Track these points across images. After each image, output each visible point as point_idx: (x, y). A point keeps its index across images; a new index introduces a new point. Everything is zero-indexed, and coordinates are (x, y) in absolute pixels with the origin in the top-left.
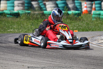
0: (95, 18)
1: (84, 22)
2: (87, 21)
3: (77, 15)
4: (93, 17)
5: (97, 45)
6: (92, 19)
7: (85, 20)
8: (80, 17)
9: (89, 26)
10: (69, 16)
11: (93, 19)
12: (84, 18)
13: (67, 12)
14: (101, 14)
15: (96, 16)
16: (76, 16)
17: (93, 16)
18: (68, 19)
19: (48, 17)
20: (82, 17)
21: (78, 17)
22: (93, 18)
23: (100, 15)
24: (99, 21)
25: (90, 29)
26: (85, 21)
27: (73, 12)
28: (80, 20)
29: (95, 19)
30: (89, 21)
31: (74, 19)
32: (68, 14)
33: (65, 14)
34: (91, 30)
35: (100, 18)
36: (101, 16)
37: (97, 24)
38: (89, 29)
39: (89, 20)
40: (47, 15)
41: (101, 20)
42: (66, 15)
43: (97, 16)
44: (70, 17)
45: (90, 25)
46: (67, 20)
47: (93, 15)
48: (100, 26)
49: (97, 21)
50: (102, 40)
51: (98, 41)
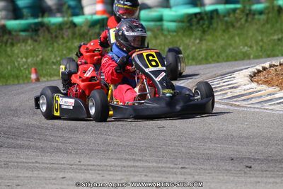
0: (149, 29)
3: (98, 26)
10: (77, 29)
13: (71, 19)
14: (165, 18)
15: (152, 23)
16: (97, 29)
18: (76, 38)
19: (18, 35)
23: (160, 19)
24: (163, 38)
27: (86, 19)
31: (92, 37)
32: (74, 25)
33: (68, 26)
35: (162, 30)
36: (164, 23)
40: (16, 31)
41: (166, 33)
42: (69, 28)
43: (155, 25)
44: (82, 31)
46: (75, 41)
49: (155, 37)
50: (233, 88)
51: (222, 92)
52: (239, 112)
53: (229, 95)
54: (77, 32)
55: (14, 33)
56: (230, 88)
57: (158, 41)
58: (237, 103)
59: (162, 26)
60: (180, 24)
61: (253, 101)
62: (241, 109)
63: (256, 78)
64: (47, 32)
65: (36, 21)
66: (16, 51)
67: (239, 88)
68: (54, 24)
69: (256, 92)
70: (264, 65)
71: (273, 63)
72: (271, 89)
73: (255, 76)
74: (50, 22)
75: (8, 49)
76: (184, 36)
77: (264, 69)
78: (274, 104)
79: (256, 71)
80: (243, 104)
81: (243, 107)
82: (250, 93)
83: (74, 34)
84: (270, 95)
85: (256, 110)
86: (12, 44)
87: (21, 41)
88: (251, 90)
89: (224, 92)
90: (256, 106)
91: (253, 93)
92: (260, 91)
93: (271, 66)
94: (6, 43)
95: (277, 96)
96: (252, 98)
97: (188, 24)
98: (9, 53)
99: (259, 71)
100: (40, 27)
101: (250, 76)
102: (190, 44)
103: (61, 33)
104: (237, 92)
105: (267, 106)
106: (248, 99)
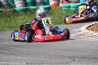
0: (65, 10)
3: (47, 9)
6: (62, 12)
8: (50, 11)
12: (54, 11)
14: (71, 6)
15: (66, 8)
17: (63, 8)
23: (69, 7)
24: (70, 14)
26: (56, 14)
29: (65, 12)
30: (60, 14)
35: (70, 10)
36: (71, 8)
40: (19, 11)
49: (67, 13)
50: (80, 32)
51: (76, 33)
52: (79, 40)
53: (78, 34)
56: (79, 32)
58: (80, 37)
61: (86, 36)
62: (81, 39)
63: (89, 28)
64: (29, 12)
65: (26, 8)
66: (18, 18)
68: (32, 9)
69: (87, 33)
70: (93, 24)
71: (97, 23)
72: (92, 32)
73: (89, 27)
74: (31, 8)
75: (16, 18)
77: (93, 25)
78: (92, 37)
79: (89, 26)
80: (82, 37)
81: (81, 38)
82: (85, 34)
84: (92, 34)
86: (17, 16)
87: (20, 14)
88: (86, 32)
90: (86, 38)
91: (86, 33)
92: (88, 33)
93: (95, 24)
94: (15, 15)
95: (94, 34)
96: (85, 35)
98: (16, 19)
99: (91, 26)
100: (27, 10)
101: (87, 27)
103: (35, 12)
104: (81, 33)
105: (90, 38)
106: (84, 36)
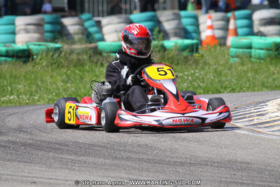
0: (237, 56)
1: (209, 68)
2: (216, 66)
3: (188, 50)
4: (233, 54)
5: (249, 131)
6: (229, 59)
7: (211, 62)
8: (196, 55)
9: (223, 79)
10: (166, 52)
11: (232, 60)
12: (207, 58)
13: (161, 42)
14: (254, 46)
15: (241, 50)
16: (185, 53)
19: (108, 57)
20: (202, 56)
21: (192, 55)
22: (233, 57)
23: (250, 47)
24: (250, 65)
25: (224, 86)
26: (210, 65)
27: (176, 43)
28: (196, 62)
29: (237, 60)
30: (221, 65)
31: (180, 62)
32: (164, 48)
33: (157, 50)
34: (229, 88)
35: (251, 57)
36: (253, 50)
37: (244, 72)
38: (222, 87)
39: (221, 63)
40: (107, 52)
41: (254, 60)
42: (159, 51)
43: (243, 52)
44: (170, 55)
45: (226, 75)
47: (232, 49)
48: (251, 79)
49: (243, 64)
50: (261, 115)
52: (256, 138)
53: (255, 122)
54: (166, 56)
55: (104, 54)
56: (258, 115)
57: (245, 68)
58: (260, 130)
59: (250, 53)
60: (268, 52)
61: (275, 128)
62: (261, 135)
67: (267, 116)
75: (97, 69)
76: (271, 64)
80: (265, 130)
81: (264, 133)
82: (274, 121)
83: (163, 57)
85: (274, 137)
88: (277, 118)
89: (251, 119)
90: (276, 133)
91: (278, 121)
94: (96, 63)
96: (275, 126)
97: (276, 53)
102: (276, 72)
104: (263, 119)
106: (271, 126)
